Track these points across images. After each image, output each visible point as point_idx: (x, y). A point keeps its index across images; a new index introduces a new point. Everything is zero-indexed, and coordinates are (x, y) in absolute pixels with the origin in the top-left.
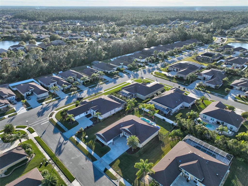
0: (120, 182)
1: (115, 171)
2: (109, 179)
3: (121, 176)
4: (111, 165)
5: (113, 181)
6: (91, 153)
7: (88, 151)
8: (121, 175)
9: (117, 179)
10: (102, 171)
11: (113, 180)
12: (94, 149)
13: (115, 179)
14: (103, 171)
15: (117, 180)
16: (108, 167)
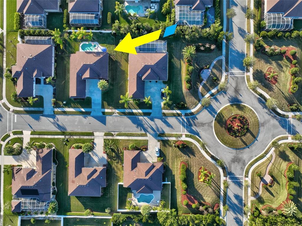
0: (118, 113)
1: (109, 109)
2: (110, 116)
4: (103, 107)
6: (82, 111)
8: (114, 108)
9: (114, 112)
13: (113, 113)
14: (102, 115)
16: (103, 110)
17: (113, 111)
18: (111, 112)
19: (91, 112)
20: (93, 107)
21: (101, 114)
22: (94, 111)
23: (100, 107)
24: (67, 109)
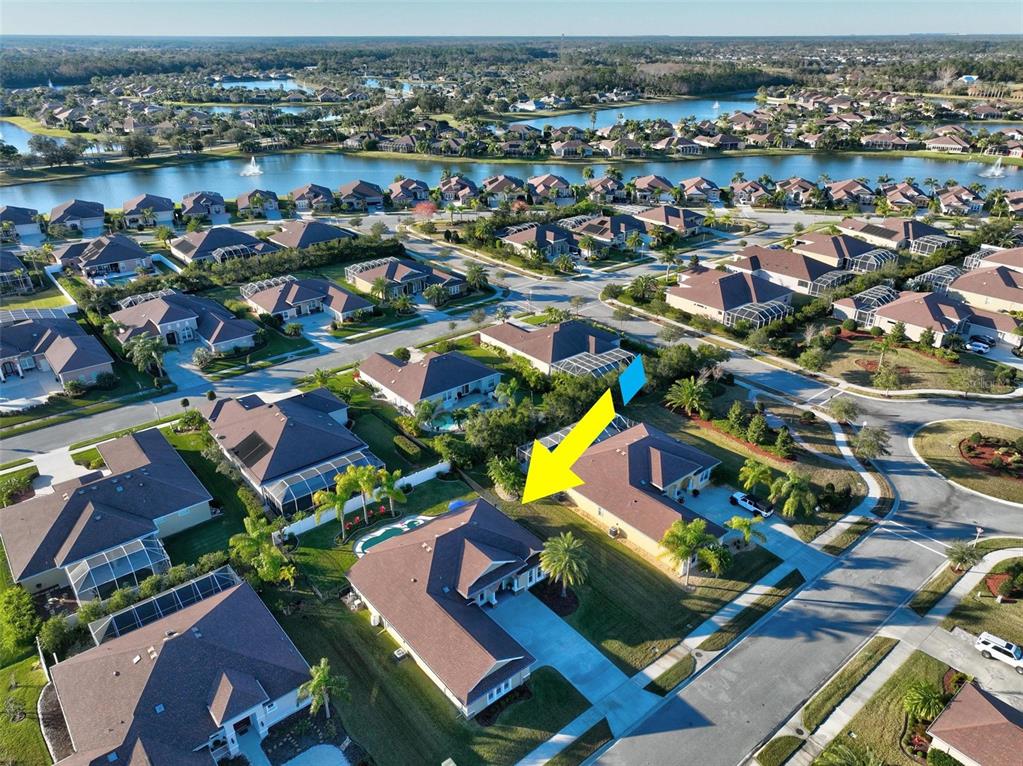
2: (690, 680)
3: (679, 643)
4: (631, 671)
5: (699, 667)
6: (564, 747)
7: (547, 761)
9: (690, 655)
10: (660, 703)
11: (694, 667)
12: (538, 734)
13: (690, 660)
15: (694, 655)
18: (679, 664)
19: (604, 722)
22: (613, 706)
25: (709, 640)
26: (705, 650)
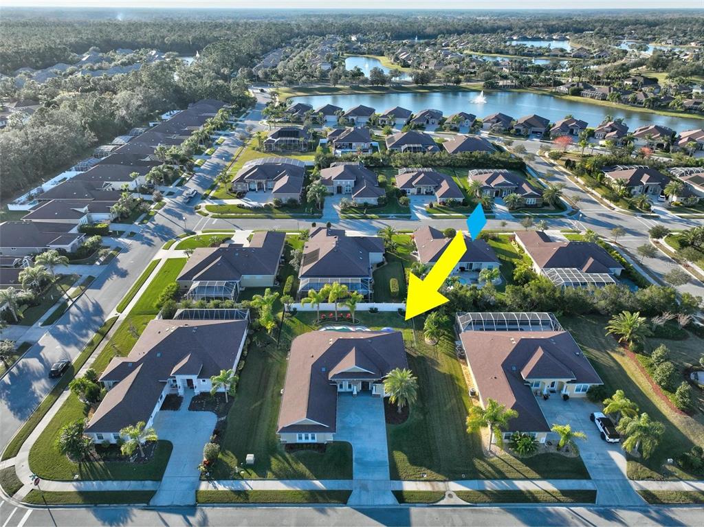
0: (459, 494)
1: (419, 481)
2: (428, 506)
3: (445, 481)
4: (395, 475)
5: (442, 503)
6: (314, 489)
7: (298, 489)
8: (440, 477)
9: (444, 492)
10: (394, 505)
11: (440, 500)
12: (308, 472)
13: (442, 495)
14: (397, 503)
15: (447, 494)
16: (395, 485)
17: (436, 489)
18: (431, 492)
19: (348, 493)
20: (357, 474)
21: (390, 500)
22: (364, 488)
23: (385, 474)
24: (255, 485)
25: (467, 492)
26: (458, 496)
